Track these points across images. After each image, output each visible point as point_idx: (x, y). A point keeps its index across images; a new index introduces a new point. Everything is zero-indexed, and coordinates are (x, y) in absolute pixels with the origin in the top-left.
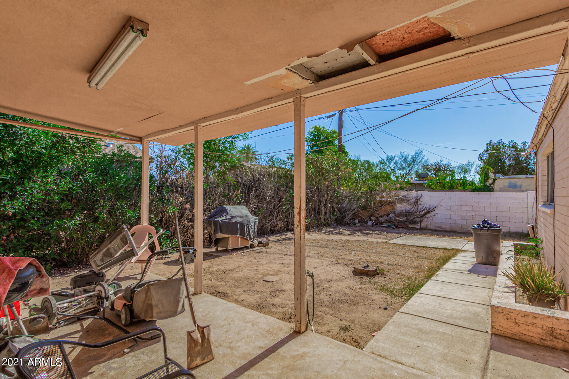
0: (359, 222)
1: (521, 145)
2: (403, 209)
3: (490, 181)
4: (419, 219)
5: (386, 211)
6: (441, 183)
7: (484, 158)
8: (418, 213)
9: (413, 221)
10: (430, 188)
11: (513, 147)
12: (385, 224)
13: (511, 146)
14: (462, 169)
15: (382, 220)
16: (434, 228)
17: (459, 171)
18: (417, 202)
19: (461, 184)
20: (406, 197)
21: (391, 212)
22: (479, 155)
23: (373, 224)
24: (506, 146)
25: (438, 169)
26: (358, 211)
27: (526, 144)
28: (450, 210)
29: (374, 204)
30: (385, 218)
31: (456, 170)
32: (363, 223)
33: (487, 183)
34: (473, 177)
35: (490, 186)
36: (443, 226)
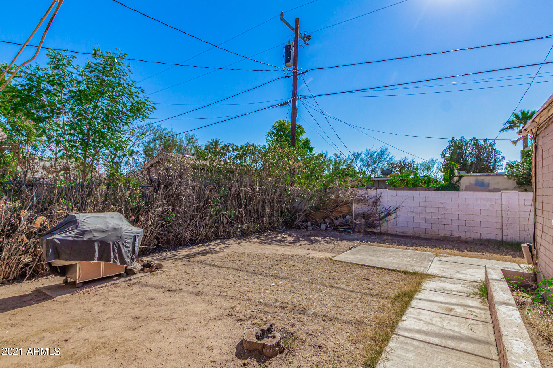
0: (312, 224)
1: (482, 143)
2: (361, 211)
3: (456, 179)
4: (378, 222)
5: (342, 212)
6: (404, 180)
7: (447, 155)
8: (377, 215)
9: (372, 225)
10: (393, 186)
11: (475, 144)
12: (340, 227)
13: (473, 143)
14: (425, 167)
15: (337, 222)
16: (395, 233)
17: (423, 168)
18: (376, 202)
19: (425, 182)
20: (364, 196)
21: (348, 213)
22: (442, 152)
23: (327, 227)
24: (467, 143)
25: (402, 166)
26: (310, 213)
27: (488, 142)
28: (413, 212)
29: (329, 204)
30: (341, 220)
31: (419, 168)
32: (316, 225)
33: (452, 181)
34: (435, 174)
35: (456, 184)
36: (405, 230)
